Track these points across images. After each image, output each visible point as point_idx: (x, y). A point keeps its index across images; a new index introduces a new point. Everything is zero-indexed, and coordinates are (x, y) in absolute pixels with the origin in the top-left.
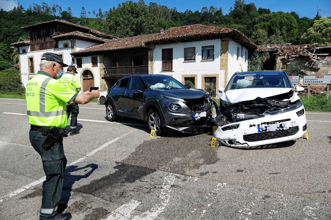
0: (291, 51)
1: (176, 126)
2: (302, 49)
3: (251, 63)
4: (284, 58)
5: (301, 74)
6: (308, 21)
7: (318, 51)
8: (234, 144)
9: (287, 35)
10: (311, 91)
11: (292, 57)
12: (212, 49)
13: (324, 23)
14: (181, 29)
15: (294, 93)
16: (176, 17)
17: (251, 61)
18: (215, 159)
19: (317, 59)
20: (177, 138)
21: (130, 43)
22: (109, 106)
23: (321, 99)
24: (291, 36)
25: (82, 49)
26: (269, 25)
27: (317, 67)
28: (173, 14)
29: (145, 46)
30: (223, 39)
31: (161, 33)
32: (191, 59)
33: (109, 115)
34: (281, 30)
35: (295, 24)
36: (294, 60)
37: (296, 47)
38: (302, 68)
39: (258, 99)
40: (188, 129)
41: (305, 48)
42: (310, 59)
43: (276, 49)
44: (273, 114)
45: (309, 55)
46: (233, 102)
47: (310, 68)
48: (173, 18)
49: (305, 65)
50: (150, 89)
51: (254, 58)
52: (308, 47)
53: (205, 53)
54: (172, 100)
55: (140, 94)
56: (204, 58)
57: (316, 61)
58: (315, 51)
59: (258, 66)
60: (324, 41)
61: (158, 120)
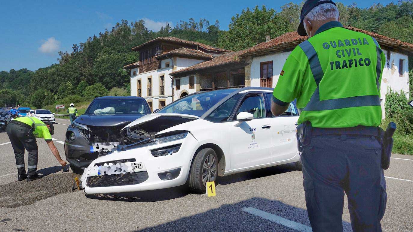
16: (356, 16)
25: (184, 68)
28: (352, 12)
29: (239, 60)
31: (266, 42)
48: (351, 17)
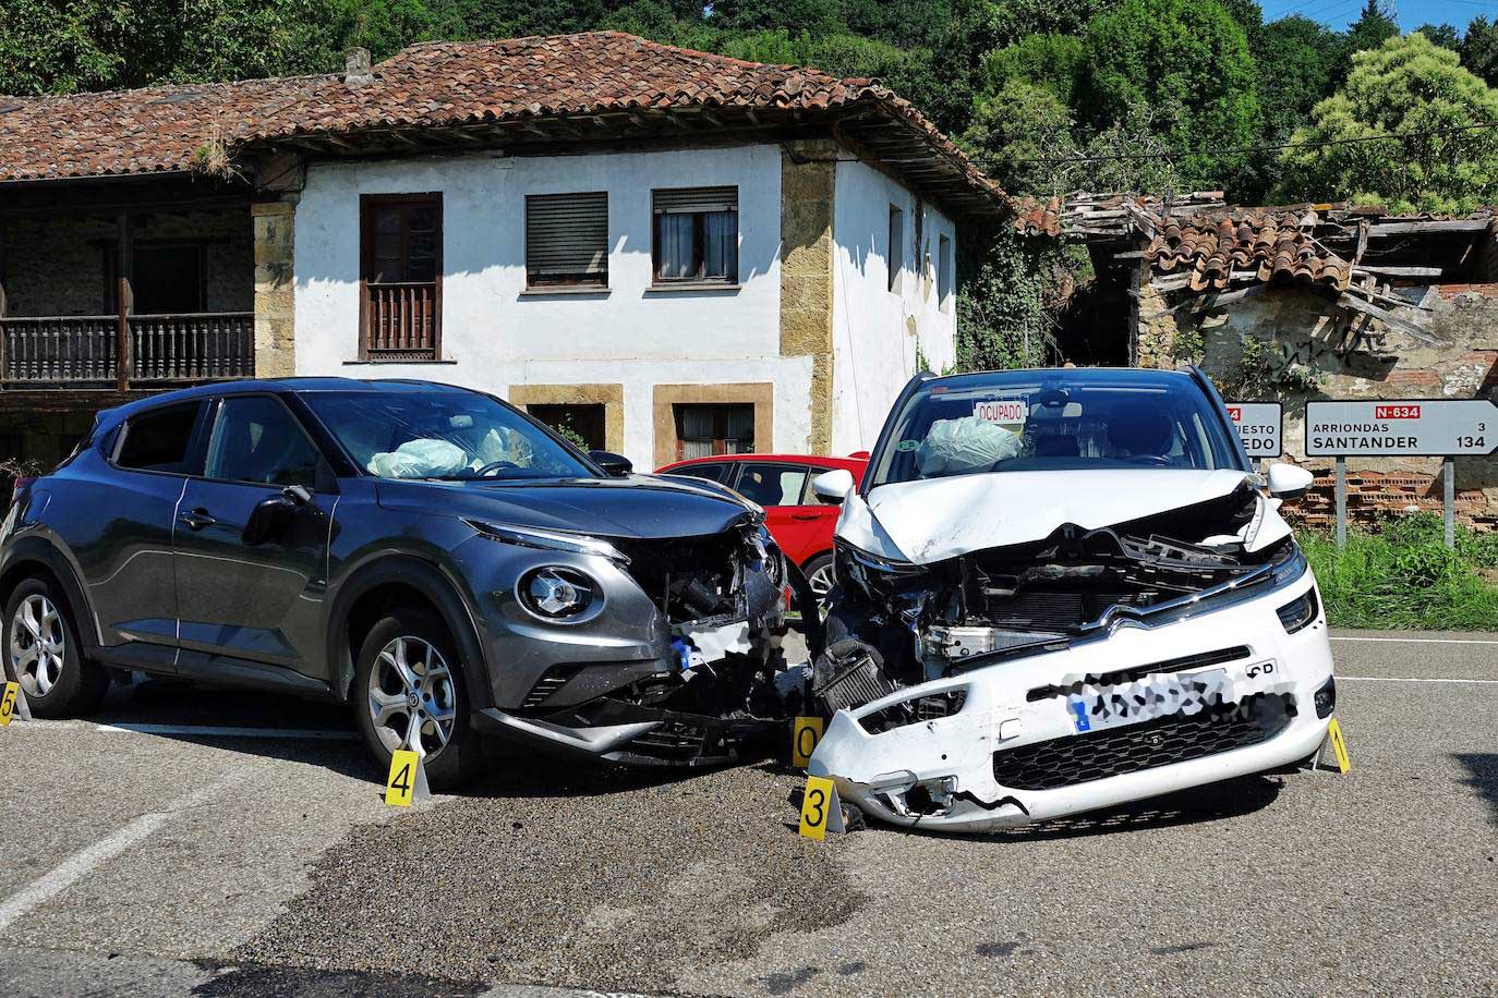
0: (1228, 245)
1: (566, 718)
2: (1289, 235)
3: (975, 312)
4: (1188, 288)
5: (1288, 393)
6: (1321, 46)
7: (1381, 250)
8: (940, 811)
9: (1193, 127)
10: (1354, 501)
11: (1235, 285)
12: (725, 208)
13: (1410, 74)
14: (496, 57)
15: (1258, 499)
17: (979, 295)
18: (841, 898)
19: (1377, 302)
20: (572, 801)
21: (105, 140)
22: (27, 606)
23: (1413, 554)
24: (1219, 136)
26: (1077, 55)
27: (1379, 351)
29: (230, 170)
30: (799, 147)
31: (350, 78)
32: (580, 278)
33: (32, 668)
34: (1154, 99)
35: (1240, 62)
36: (1247, 303)
37: (1251, 216)
38: (1296, 355)
39: (1066, 535)
40: (643, 735)
41: (1307, 229)
42: (1337, 296)
43: (1131, 226)
44: (1152, 621)
45: (1329, 272)
46: (919, 553)
47: (1339, 356)
49: (1314, 334)
50: (367, 478)
51: (997, 283)
52: (1322, 222)
53: (678, 242)
54: (538, 547)
55: (298, 509)
56: (665, 268)
57: (1375, 310)
58: (1362, 248)
59: (1026, 332)
60: (1417, 183)
61: (438, 684)
